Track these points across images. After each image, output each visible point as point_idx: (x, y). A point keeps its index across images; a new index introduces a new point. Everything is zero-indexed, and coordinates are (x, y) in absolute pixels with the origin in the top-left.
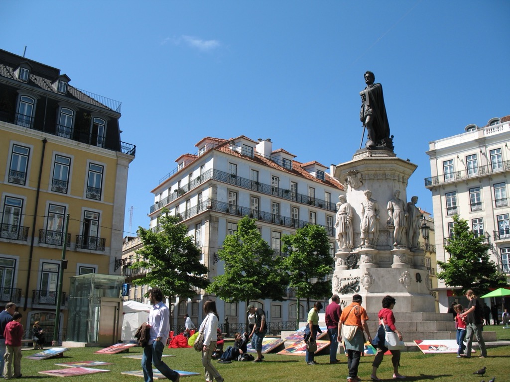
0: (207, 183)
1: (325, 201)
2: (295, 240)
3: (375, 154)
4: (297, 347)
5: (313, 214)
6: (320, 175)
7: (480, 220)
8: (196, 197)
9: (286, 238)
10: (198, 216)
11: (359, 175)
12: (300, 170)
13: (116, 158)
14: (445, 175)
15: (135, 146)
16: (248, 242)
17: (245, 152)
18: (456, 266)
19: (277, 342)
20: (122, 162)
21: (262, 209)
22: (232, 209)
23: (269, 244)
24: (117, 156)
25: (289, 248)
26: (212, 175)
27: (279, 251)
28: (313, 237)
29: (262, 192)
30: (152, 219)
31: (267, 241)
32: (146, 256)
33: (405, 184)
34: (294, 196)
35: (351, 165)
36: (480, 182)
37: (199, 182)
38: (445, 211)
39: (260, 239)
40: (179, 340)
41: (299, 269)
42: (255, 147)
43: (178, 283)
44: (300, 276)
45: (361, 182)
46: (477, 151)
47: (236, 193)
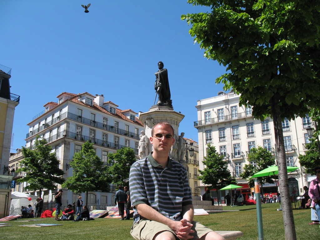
0: (63, 121)
1: (135, 134)
2: (116, 156)
3: (161, 108)
4: (115, 214)
5: (127, 141)
6: (132, 118)
7: (225, 147)
8: (56, 129)
9: (111, 155)
10: (57, 140)
11: (152, 120)
12: (120, 115)
13: (7, 104)
14: (205, 120)
15: (19, 96)
16: (88, 157)
17: (87, 103)
18: (208, 173)
19: (104, 212)
20: (11, 106)
21: (97, 137)
22: (78, 137)
23: (100, 158)
24: (8, 102)
25: (112, 161)
26: (67, 116)
27: (106, 163)
28: (126, 155)
29: (97, 127)
30: (27, 142)
31: (99, 157)
32: (26, 164)
33: (178, 126)
34: (116, 130)
35: (148, 114)
36: (225, 125)
37: (58, 120)
38: (205, 141)
39: (95, 155)
40: (47, 213)
41: (118, 173)
42: (94, 100)
43: (46, 181)
44: (119, 177)
45: (154, 124)
46: (224, 107)
47: (81, 127)
